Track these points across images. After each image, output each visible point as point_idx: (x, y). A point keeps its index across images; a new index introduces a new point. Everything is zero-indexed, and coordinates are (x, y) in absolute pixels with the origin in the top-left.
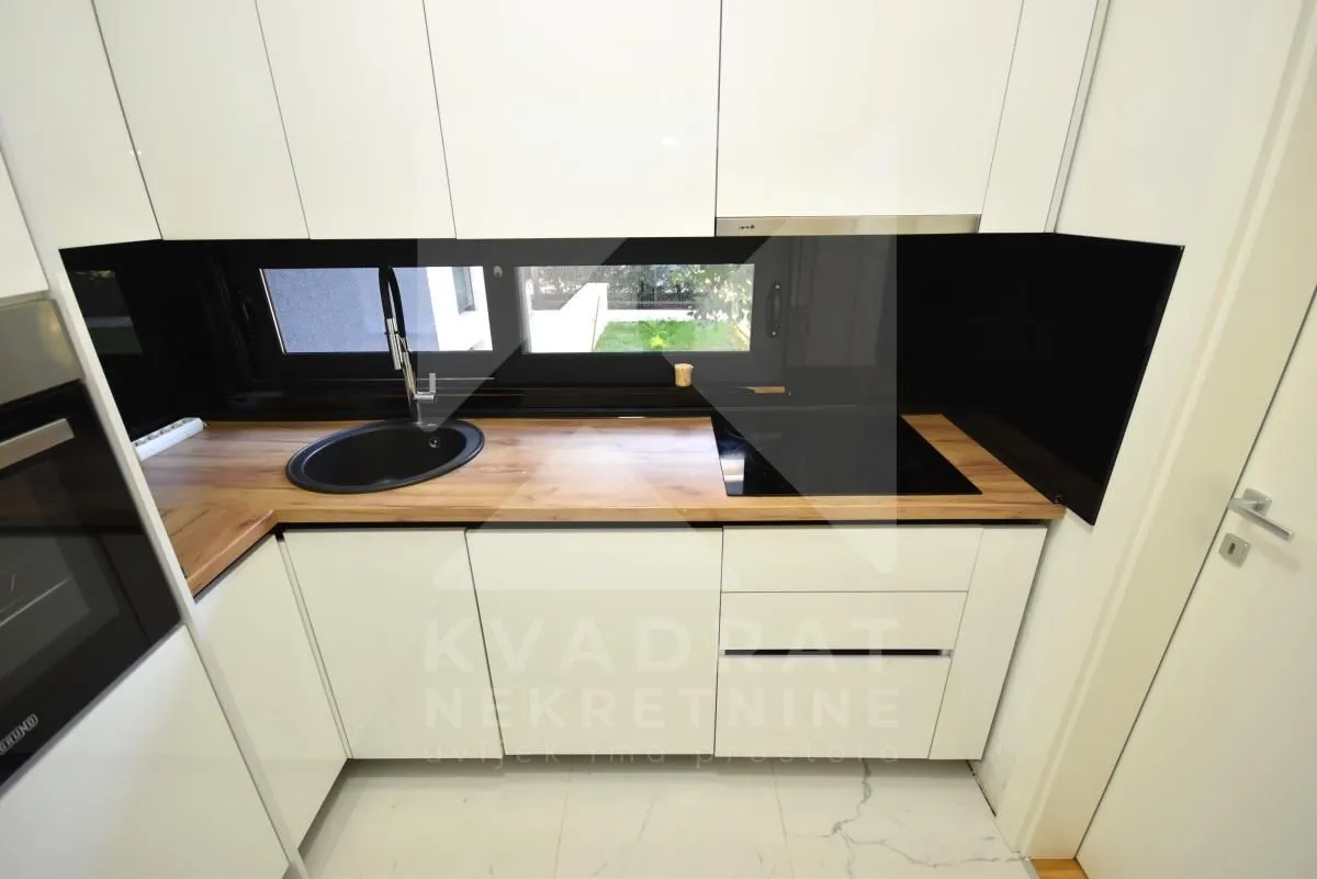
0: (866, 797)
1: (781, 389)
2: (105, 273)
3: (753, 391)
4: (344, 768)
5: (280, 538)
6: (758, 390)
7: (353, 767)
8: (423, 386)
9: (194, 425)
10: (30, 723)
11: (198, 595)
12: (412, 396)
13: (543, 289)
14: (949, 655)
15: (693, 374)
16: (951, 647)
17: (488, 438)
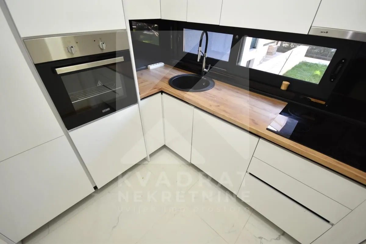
0: (277, 239)
1: (324, 103)
2: (156, 25)
3: (310, 100)
4: (163, 146)
5: (162, 94)
6: (313, 100)
7: (164, 147)
8: (206, 68)
9: (162, 64)
10: (108, 109)
11: (141, 99)
12: (203, 69)
13: (284, 45)
14: (332, 225)
15: (289, 87)
16: (334, 223)
17: (215, 86)
